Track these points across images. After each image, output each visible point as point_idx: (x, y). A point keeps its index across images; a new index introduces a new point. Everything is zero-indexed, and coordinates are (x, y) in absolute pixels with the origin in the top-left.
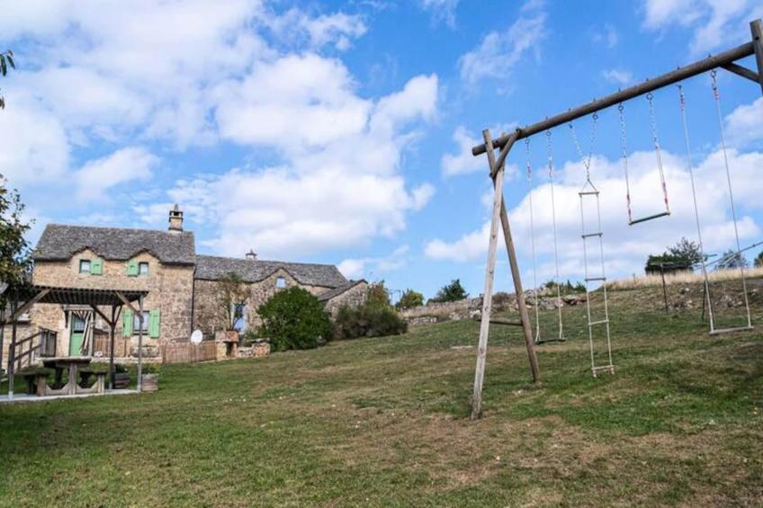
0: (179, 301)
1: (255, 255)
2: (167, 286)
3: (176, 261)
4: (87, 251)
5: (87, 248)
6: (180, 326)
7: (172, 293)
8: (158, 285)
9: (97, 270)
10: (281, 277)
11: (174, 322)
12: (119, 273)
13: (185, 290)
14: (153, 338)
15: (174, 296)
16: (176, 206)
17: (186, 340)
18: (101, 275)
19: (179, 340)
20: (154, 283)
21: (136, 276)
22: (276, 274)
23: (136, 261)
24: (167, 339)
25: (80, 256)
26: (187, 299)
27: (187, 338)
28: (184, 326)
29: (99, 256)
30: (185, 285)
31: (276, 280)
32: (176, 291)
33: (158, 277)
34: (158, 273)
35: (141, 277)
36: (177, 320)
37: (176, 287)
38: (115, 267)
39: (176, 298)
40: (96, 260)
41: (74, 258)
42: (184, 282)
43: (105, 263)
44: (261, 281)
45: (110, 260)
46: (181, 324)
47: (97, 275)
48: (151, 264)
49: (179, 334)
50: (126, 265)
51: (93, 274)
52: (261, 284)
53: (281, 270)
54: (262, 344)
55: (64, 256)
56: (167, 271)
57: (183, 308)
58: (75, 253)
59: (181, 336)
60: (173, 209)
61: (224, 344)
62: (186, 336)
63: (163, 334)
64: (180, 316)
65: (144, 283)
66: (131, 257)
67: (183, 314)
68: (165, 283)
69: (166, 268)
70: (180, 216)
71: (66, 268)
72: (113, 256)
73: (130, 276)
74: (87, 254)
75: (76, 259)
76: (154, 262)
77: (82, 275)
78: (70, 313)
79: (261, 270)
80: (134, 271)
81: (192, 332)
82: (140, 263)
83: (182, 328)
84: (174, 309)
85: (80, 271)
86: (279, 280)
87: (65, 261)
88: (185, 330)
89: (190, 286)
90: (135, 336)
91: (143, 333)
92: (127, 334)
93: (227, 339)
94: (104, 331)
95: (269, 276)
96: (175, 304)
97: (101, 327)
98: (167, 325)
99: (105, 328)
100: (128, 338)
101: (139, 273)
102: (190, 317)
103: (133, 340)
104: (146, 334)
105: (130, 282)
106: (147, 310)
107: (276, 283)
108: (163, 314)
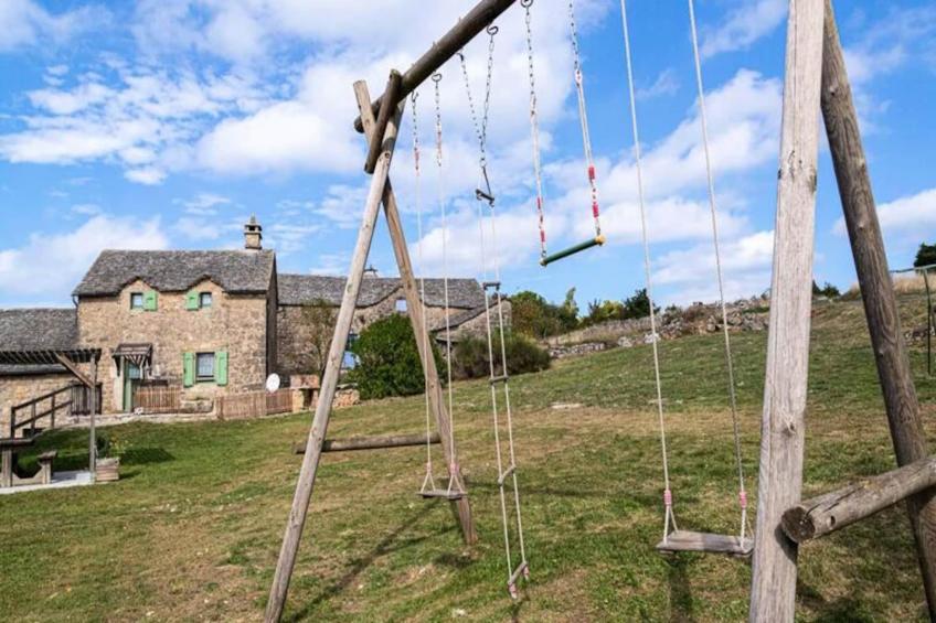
0: (250, 338)
1: (374, 271)
2: (235, 320)
3: (244, 288)
4: (138, 282)
5: (138, 278)
6: (252, 370)
7: (241, 329)
8: (223, 319)
9: (151, 305)
10: (401, 298)
11: (244, 366)
12: (176, 307)
13: (257, 324)
14: (219, 385)
15: (244, 333)
16: (253, 219)
17: (261, 386)
18: (156, 310)
19: (252, 387)
20: (219, 318)
21: (197, 310)
22: (394, 295)
23: (195, 292)
24: (237, 386)
25: (130, 289)
26: (259, 336)
27: (260, 385)
28: (257, 369)
29: (153, 287)
30: (257, 318)
31: (395, 302)
32: (246, 326)
33: (224, 310)
34: (223, 305)
35: (204, 310)
36: (248, 362)
37: (245, 320)
38: (172, 299)
39: (246, 335)
40: (149, 293)
41: (124, 291)
42: (255, 315)
43: (160, 296)
44: (375, 304)
45: (165, 292)
46: (253, 368)
47: (152, 310)
48: (214, 293)
49: (251, 380)
50: (185, 296)
51: (147, 310)
52: (376, 308)
53: (400, 290)
54: (348, 391)
55: (111, 290)
56: (234, 302)
57: (255, 347)
58: (124, 286)
59: (254, 382)
60: (249, 223)
61: (301, 393)
62: (260, 381)
63: (232, 380)
64: (251, 357)
65: (207, 318)
66: (190, 287)
67: (255, 354)
68: (233, 316)
69: (232, 298)
70: (257, 231)
71: (115, 304)
72: (169, 287)
73: (189, 310)
74: (138, 286)
75: (126, 293)
76: (217, 292)
77: (134, 312)
78: (122, 358)
79: (378, 290)
80: (195, 304)
81: (267, 376)
82: (202, 294)
83: (255, 371)
84: (245, 349)
85: (132, 307)
86: (398, 302)
87: (113, 296)
88: (259, 374)
89: (263, 319)
90: (200, 385)
91: (209, 379)
92: (188, 381)
93: (305, 386)
94: (162, 378)
95: (387, 297)
96: (245, 342)
97: (158, 374)
98: (236, 368)
99: (164, 374)
100: (191, 386)
101: (201, 306)
102: (264, 358)
103: (197, 390)
104: (212, 381)
105: (190, 318)
106: (211, 351)
107: (395, 305)
108: (231, 356)
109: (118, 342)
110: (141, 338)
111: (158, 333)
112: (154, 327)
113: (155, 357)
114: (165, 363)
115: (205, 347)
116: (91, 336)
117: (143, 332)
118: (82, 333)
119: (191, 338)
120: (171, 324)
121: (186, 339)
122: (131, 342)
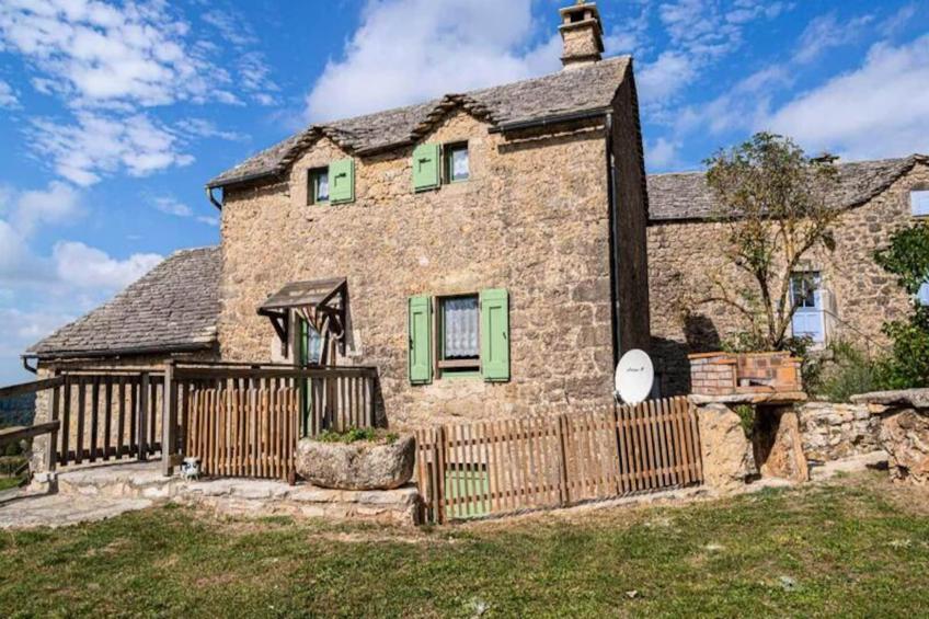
0: (567, 249)
2: (525, 204)
4: (320, 143)
5: (319, 135)
6: (573, 338)
7: (542, 228)
8: (497, 206)
9: (344, 189)
10: (921, 188)
11: (553, 326)
12: (394, 189)
13: (582, 210)
14: (491, 381)
15: (548, 236)
17: (598, 386)
18: (352, 201)
19: (574, 388)
20: (487, 203)
21: (436, 189)
22: (904, 181)
23: (430, 147)
24: (536, 384)
25: (307, 161)
26: (591, 241)
27: (599, 381)
28: (587, 336)
29: (345, 150)
30: (583, 193)
31: (907, 196)
32: (556, 216)
33: (497, 181)
34: (496, 169)
35: (453, 187)
36: (562, 315)
37: (552, 202)
38: (383, 169)
39: (555, 243)
40: (340, 163)
41: (295, 167)
42: (577, 185)
43: (361, 167)
44: (860, 204)
45: (370, 156)
46: (576, 331)
47: (346, 202)
48: (474, 142)
49: (572, 368)
50: (412, 161)
51: (336, 203)
52: (862, 211)
53: (918, 168)
55: (272, 164)
57: (580, 274)
58: (296, 153)
59: (580, 375)
61: (731, 416)
62: (598, 372)
63: (521, 366)
64: (570, 304)
65: (459, 209)
66: (421, 135)
67: (580, 293)
68: (518, 193)
69: (517, 147)
70: (588, 18)
71: (279, 198)
72: (377, 142)
73: (419, 191)
74: (320, 154)
75: (299, 174)
76: (480, 138)
77: (318, 210)
80: (429, 174)
81: (616, 362)
82: (450, 149)
84: (553, 280)
85: (310, 202)
86: (914, 195)
87: (274, 180)
88: (592, 350)
89: (598, 194)
90: (447, 377)
91: (467, 365)
92: (420, 370)
93: (748, 394)
94: (365, 362)
95: (886, 187)
96: (555, 261)
97: (358, 353)
98: (533, 336)
99: (369, 352)
100: (425, 383)
101: (447, 177)
102: (607, 303)
103: (438, 390)
104: (476, 369)
105: (424, 210)
106: (473, 291)
107: (907, 205)
108: (515, 303)
109: (286, 280)
110: (326, 270)
111: (359, 254)
112: (350, 242)
113: (353, 312)
114: (373, 325)
115: (455, 282)
116: (241, 271)
117: (331, 255)
118: (227, 266)
119: (424, 261)
120: (381, 231)
121: (413, 266)
122: (308, 277)
